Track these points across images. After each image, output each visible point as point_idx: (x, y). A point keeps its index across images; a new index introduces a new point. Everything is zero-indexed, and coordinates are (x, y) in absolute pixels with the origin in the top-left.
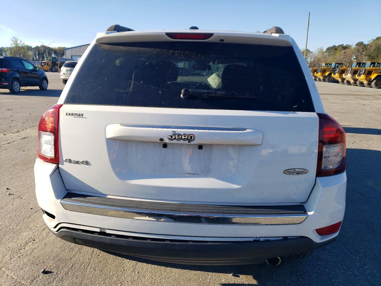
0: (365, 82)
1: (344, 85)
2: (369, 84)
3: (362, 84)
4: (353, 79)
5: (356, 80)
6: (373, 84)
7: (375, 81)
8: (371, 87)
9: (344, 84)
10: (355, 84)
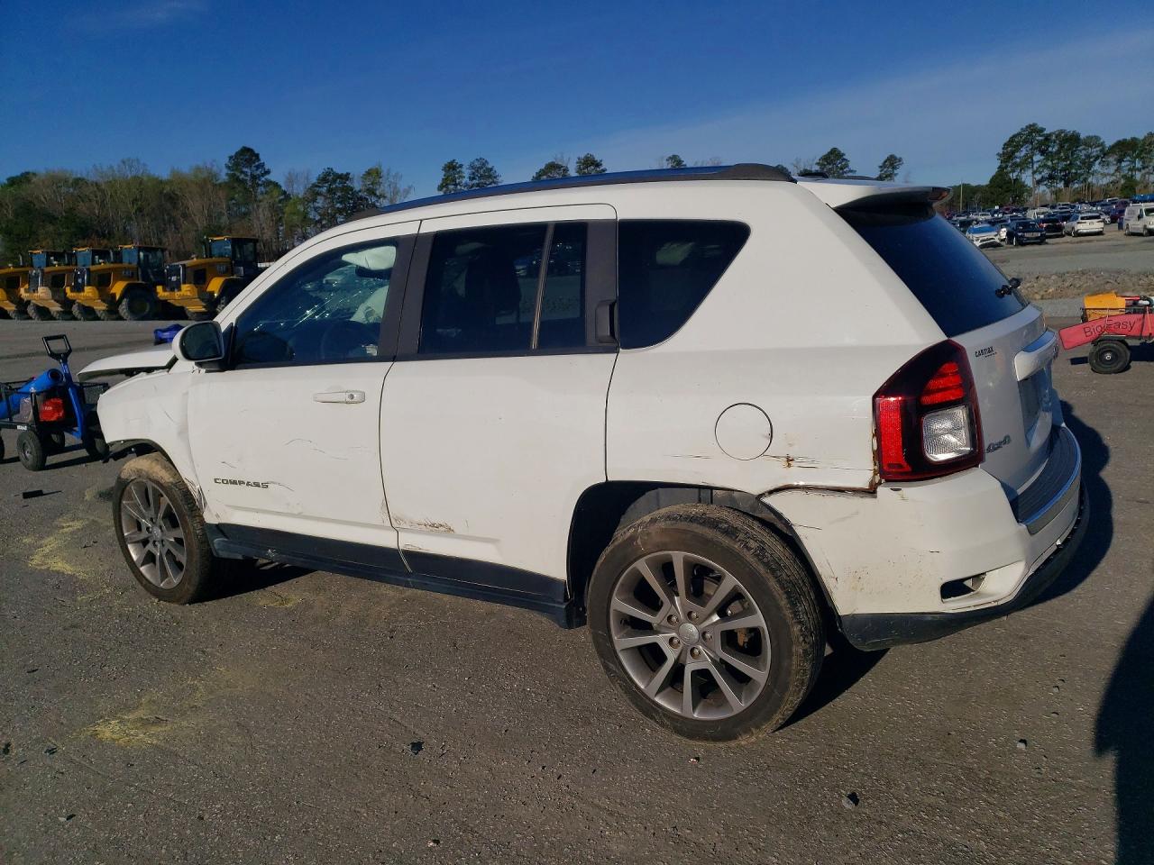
0: (100, 307)
1: (30, 321)
2: (113, 313)
3: (89, 313)
4: (57, 301)
5: (67, 304)
6: (123, 309)
7: (125, 302)
8: (121, 318)
9: (30, 318)
10: (67, 314)
